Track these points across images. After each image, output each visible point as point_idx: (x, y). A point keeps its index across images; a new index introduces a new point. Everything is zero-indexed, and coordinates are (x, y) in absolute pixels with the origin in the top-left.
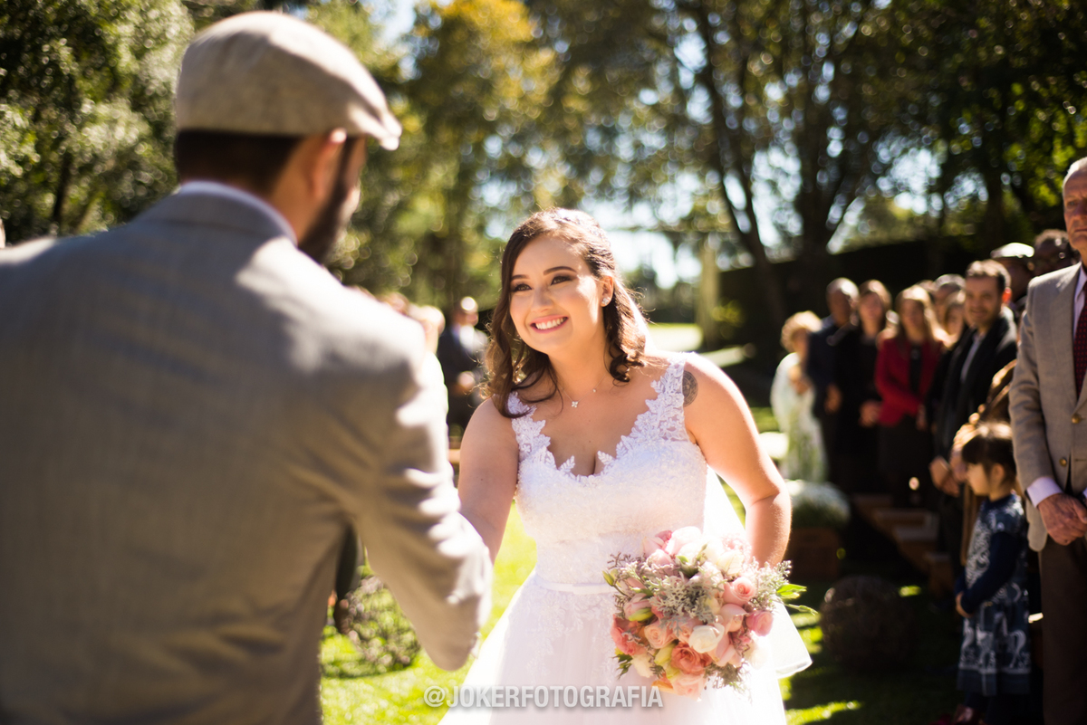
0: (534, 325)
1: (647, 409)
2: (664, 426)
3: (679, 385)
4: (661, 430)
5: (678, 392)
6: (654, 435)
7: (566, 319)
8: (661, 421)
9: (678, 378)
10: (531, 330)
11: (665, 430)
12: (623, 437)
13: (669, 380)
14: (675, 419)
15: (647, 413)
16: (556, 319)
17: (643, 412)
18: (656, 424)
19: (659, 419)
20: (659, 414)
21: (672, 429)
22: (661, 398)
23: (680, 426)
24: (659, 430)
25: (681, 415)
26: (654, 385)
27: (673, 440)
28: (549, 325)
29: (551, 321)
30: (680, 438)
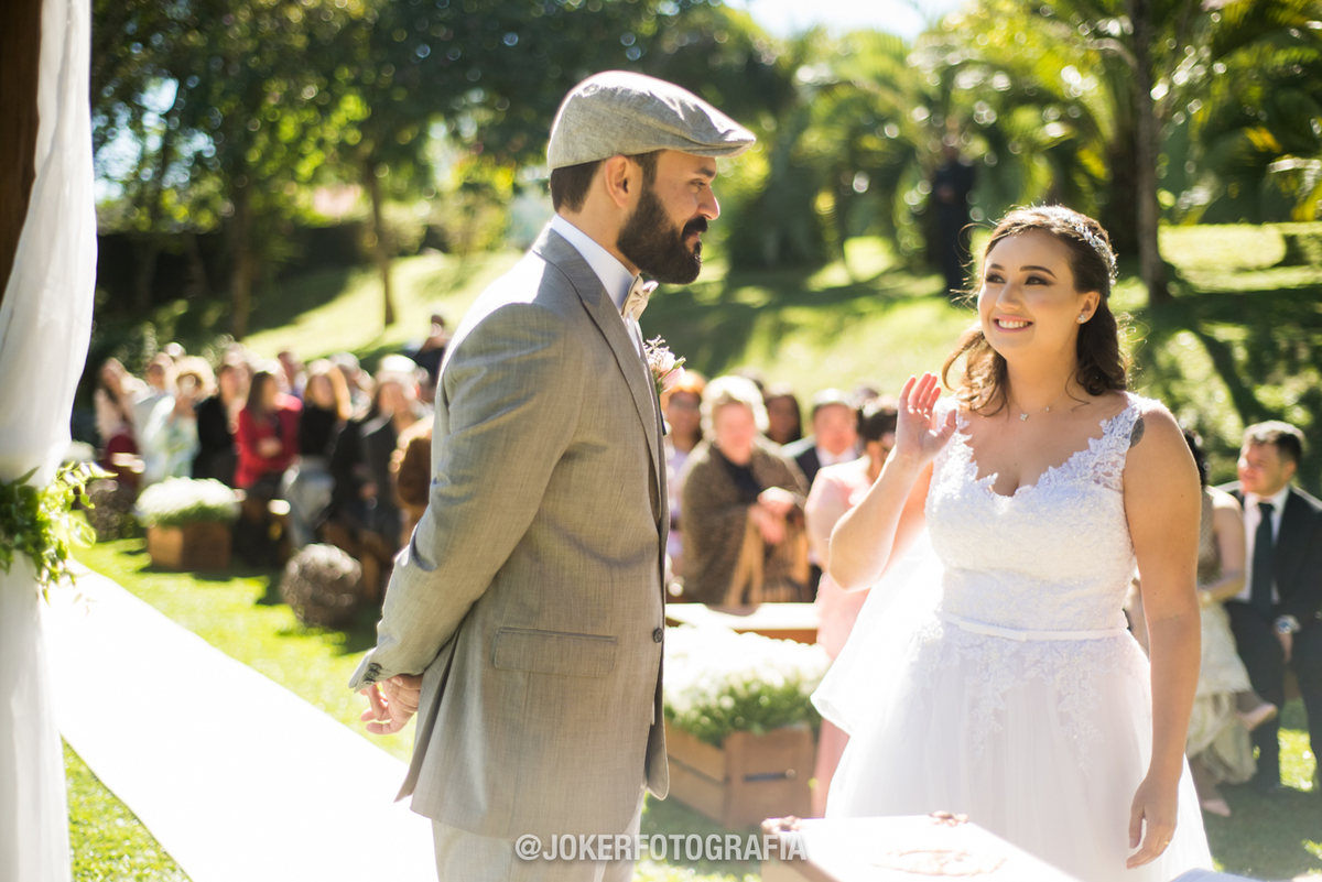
0: (997, 321)
1: (1088, 447)
2: (1100, 469)
3: (1130, 429)
4: (1096, 472)
5: (1126, 437)
6: (1086, 475)
7: (1030, 323)
8: (1097, 463)
9: (1131, 423)
10: (993, 325)
11: (1100, 474)
12: (1050, 468)
13: (1121, 422)
14: (1114, 464)
15: (1085, 452)
16: (1019, 321)
17: (1081, 450)
18: (1092, 465)
19: (1096, 460)
20: (1098, 455)
21: (1109, 474)
22: (1105, 440)
23: (1117, 473)
24: (1092, 471)
25: (1122, 462)
26: (1103, 423)
27: (1106, 486)
28: (1011, 325)
29: (1014, 321)
30: (1114, 487)
